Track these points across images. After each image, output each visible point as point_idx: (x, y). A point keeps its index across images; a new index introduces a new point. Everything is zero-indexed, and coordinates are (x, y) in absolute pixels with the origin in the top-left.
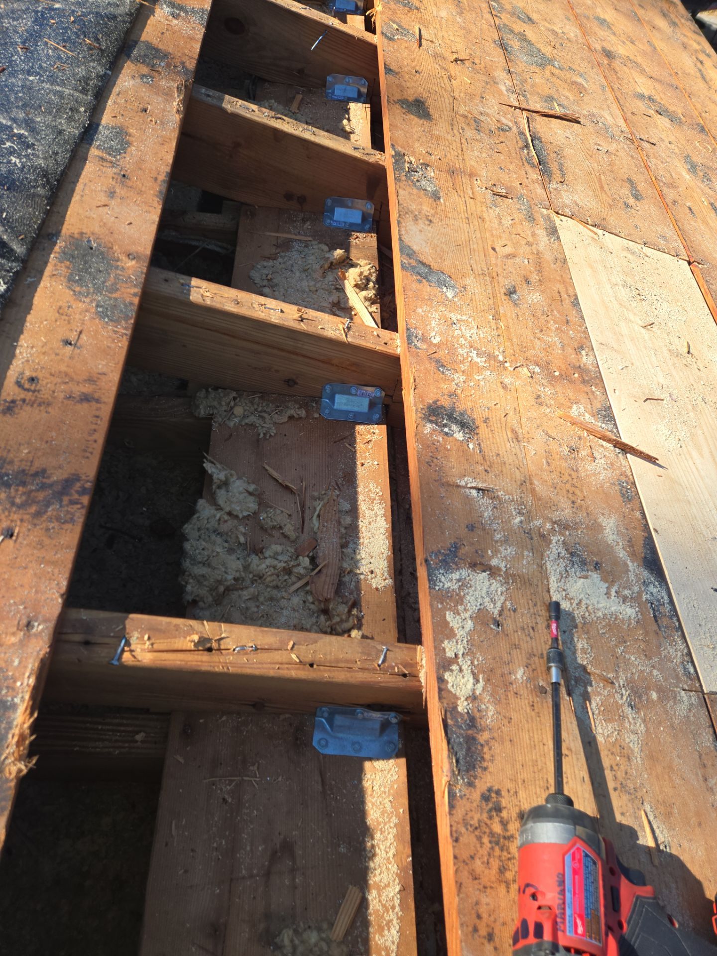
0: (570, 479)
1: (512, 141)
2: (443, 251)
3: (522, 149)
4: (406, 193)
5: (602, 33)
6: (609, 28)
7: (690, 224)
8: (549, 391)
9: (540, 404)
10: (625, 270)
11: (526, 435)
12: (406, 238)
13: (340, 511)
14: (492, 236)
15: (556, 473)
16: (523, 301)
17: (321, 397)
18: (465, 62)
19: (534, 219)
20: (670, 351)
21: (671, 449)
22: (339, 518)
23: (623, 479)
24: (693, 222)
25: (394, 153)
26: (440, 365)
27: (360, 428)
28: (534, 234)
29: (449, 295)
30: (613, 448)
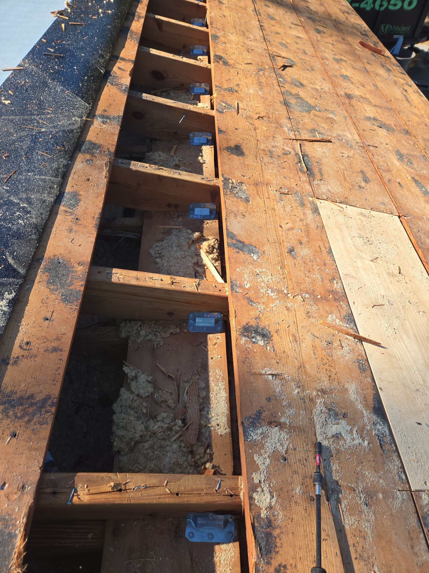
0: (327, 361)
1: (291, 160)
2: (251, 232)
3: (297, 163)
4: (230, 201)
5: (345, 84)
6: (350, 80)
7: (399, 193)
8: (314, 308)
9: (309, 317)
10: (360, 227)
11: (301, 337)
12: (231, 229)
13: (199, 389)
14: (280, 218)
15: (319, 359)
16: (298, 255)
17: (188, 320)
18: (264, 118)
19: (304, 205)
20: (388, 273)
21: (390, 336)
22: (199, 393)
23: (360, 358)
24: (401, 192)
25: (223, 179)
26: (250, 301)
27: (210, 336)
28: (304, 214)
29: (255, 257)
30: (353, 339)
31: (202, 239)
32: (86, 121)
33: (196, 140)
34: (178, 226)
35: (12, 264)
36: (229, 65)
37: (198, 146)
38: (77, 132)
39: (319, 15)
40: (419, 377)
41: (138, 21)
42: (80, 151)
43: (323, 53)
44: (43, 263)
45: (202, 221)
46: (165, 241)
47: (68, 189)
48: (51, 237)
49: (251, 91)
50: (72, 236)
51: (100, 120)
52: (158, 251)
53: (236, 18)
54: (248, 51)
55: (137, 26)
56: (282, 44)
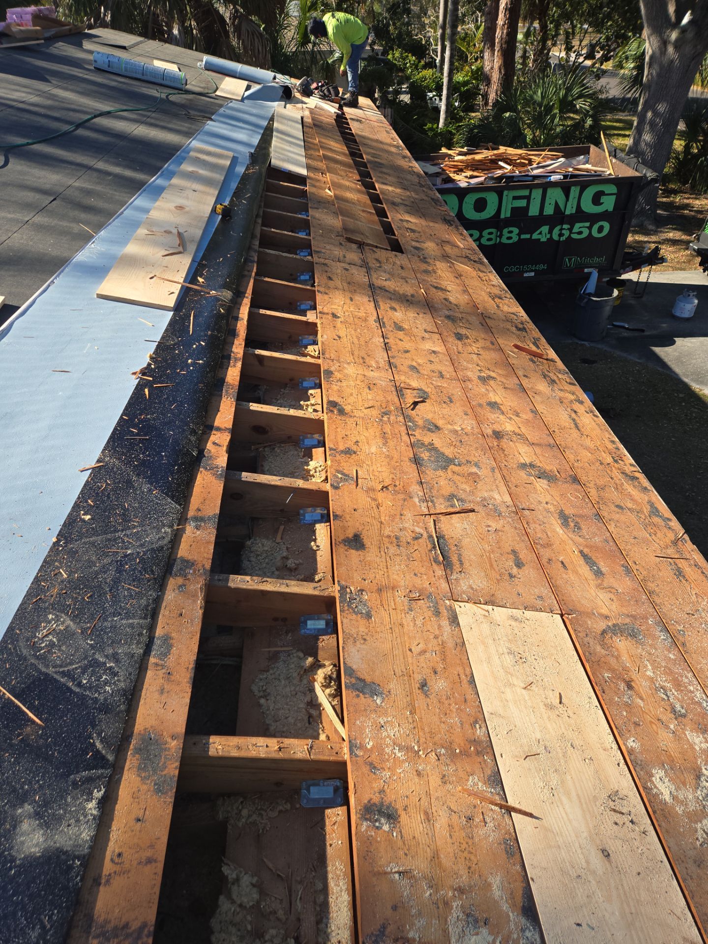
0: (467, 846)
1: (424, 544)
2: (374, 663)
3: (431, 551)
4: (348, 620)
5: (493, 416)
6: (499, 409)
7: (562, 577)
8: (452, 768)
9: (445, 783)
10: (510, 638)
11: (435, 814)
12: (348, 661)
13: (316, 892)
14: (409, 638)
15: (457, 844)
16: (432, 691)
17: (301, 789)
18: (389, 488)
19: (439, 613)
20: (545, 705)
21: (546, 799)
22: (315, 898)
23: (507, 837)
24: (564, 576)
25: (339, 588)
26: (373, 767)
27: (328, 812)
28: (440, 627)
29: (379, 702)
30: (499, 810)
31: (317, 665)
32: (178, 529)
33: (308, 517)
34: (286, 646)
35: (100, 749)
36: (346, 414)
37: (310, 524)
38: (168, 549)
39: (461, 310)
40: (581, 856)
41: (234, 366)
42: (171, 574)
43: (465, 371)
44: (133, 742)
45: (316, 638)
46: (271, 671)
47: (159, 632)
48: (141, 703)
49: (373, 449)
50: (164, 698)
51: (193, 524)
52: (263, 686)
53: (354, 337)
54: (369, 388)
55: (233, 374)
56: (413, 368)
